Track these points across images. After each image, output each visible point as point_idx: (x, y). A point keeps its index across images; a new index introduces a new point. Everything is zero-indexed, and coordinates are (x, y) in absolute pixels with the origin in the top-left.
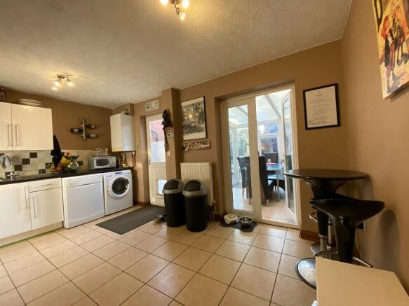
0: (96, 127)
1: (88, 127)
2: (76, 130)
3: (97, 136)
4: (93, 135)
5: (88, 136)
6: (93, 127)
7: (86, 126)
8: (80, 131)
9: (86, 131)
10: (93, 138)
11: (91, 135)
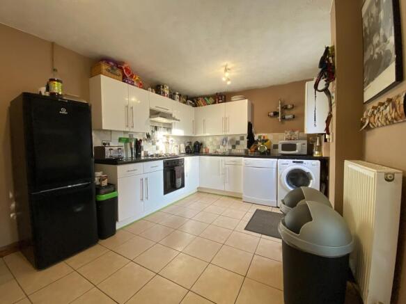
0: (293, 107)
1: (284, 108)
2: (272, 114)
3: (294, 117)
4: (290, 116)
5: (283, 118)
6: (289, 107)
7: (282, 108)
8: (276, 114)
9: (282, 113)
10: (289, 119)
11: (287, 117)
